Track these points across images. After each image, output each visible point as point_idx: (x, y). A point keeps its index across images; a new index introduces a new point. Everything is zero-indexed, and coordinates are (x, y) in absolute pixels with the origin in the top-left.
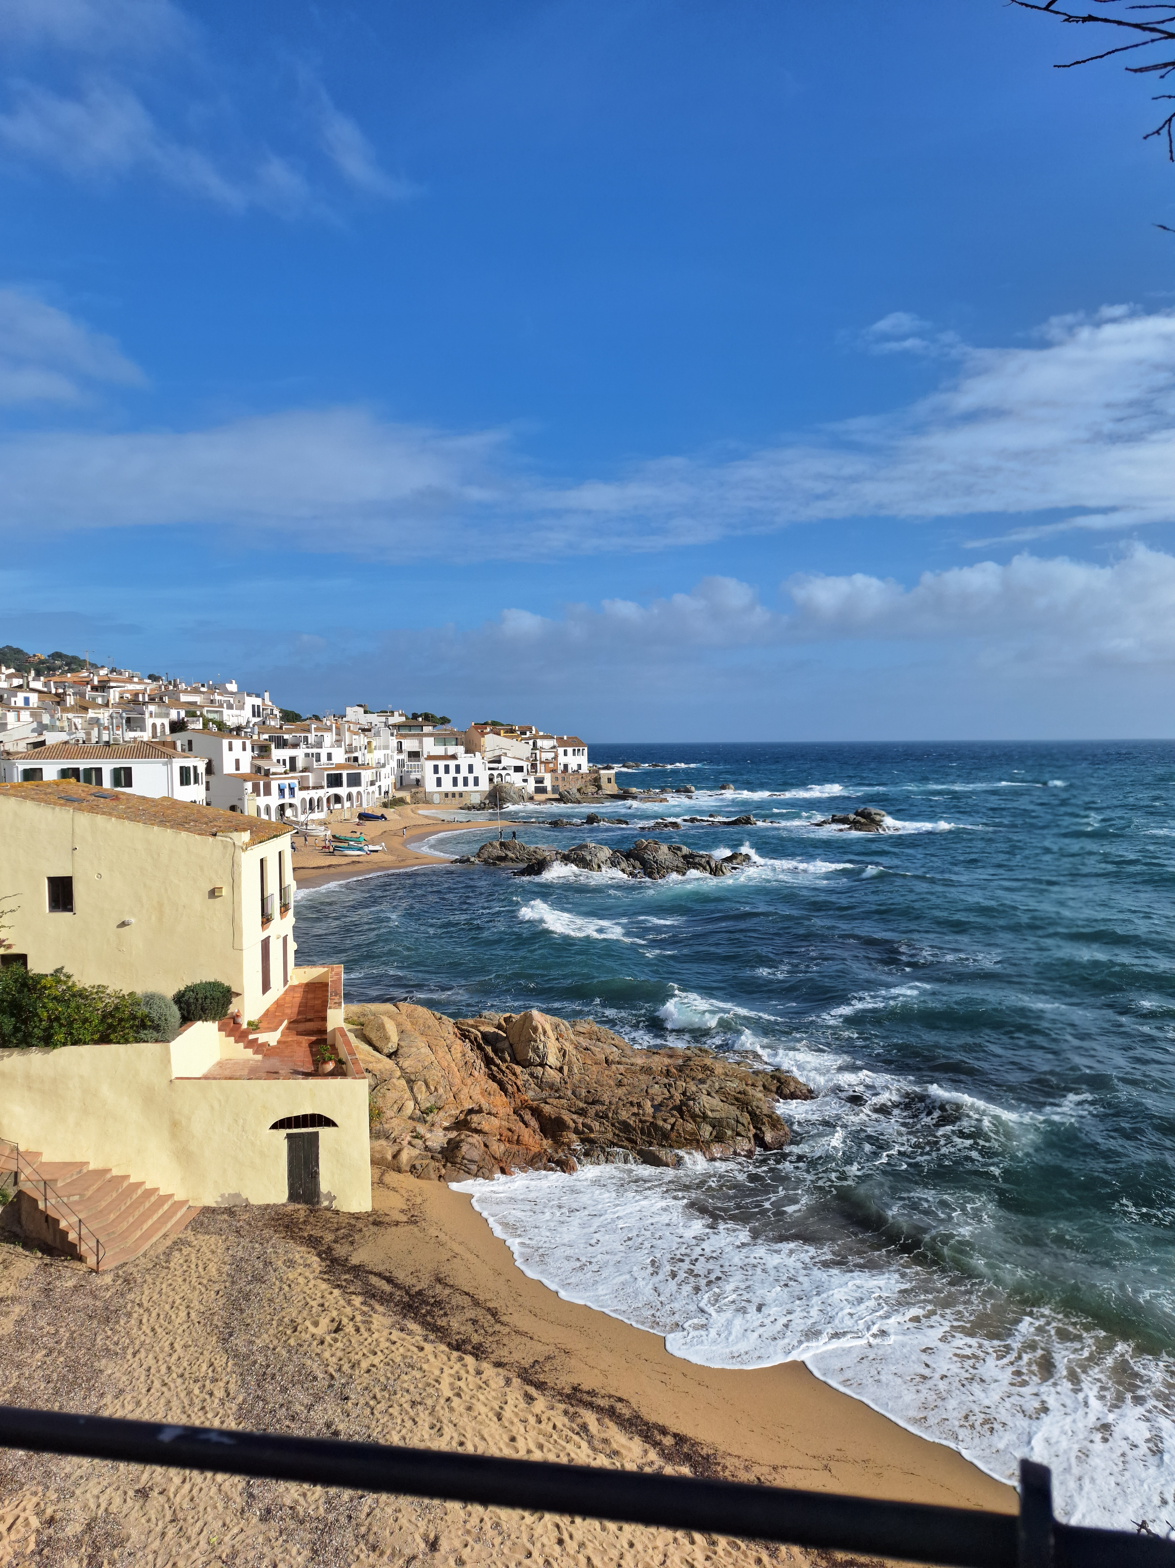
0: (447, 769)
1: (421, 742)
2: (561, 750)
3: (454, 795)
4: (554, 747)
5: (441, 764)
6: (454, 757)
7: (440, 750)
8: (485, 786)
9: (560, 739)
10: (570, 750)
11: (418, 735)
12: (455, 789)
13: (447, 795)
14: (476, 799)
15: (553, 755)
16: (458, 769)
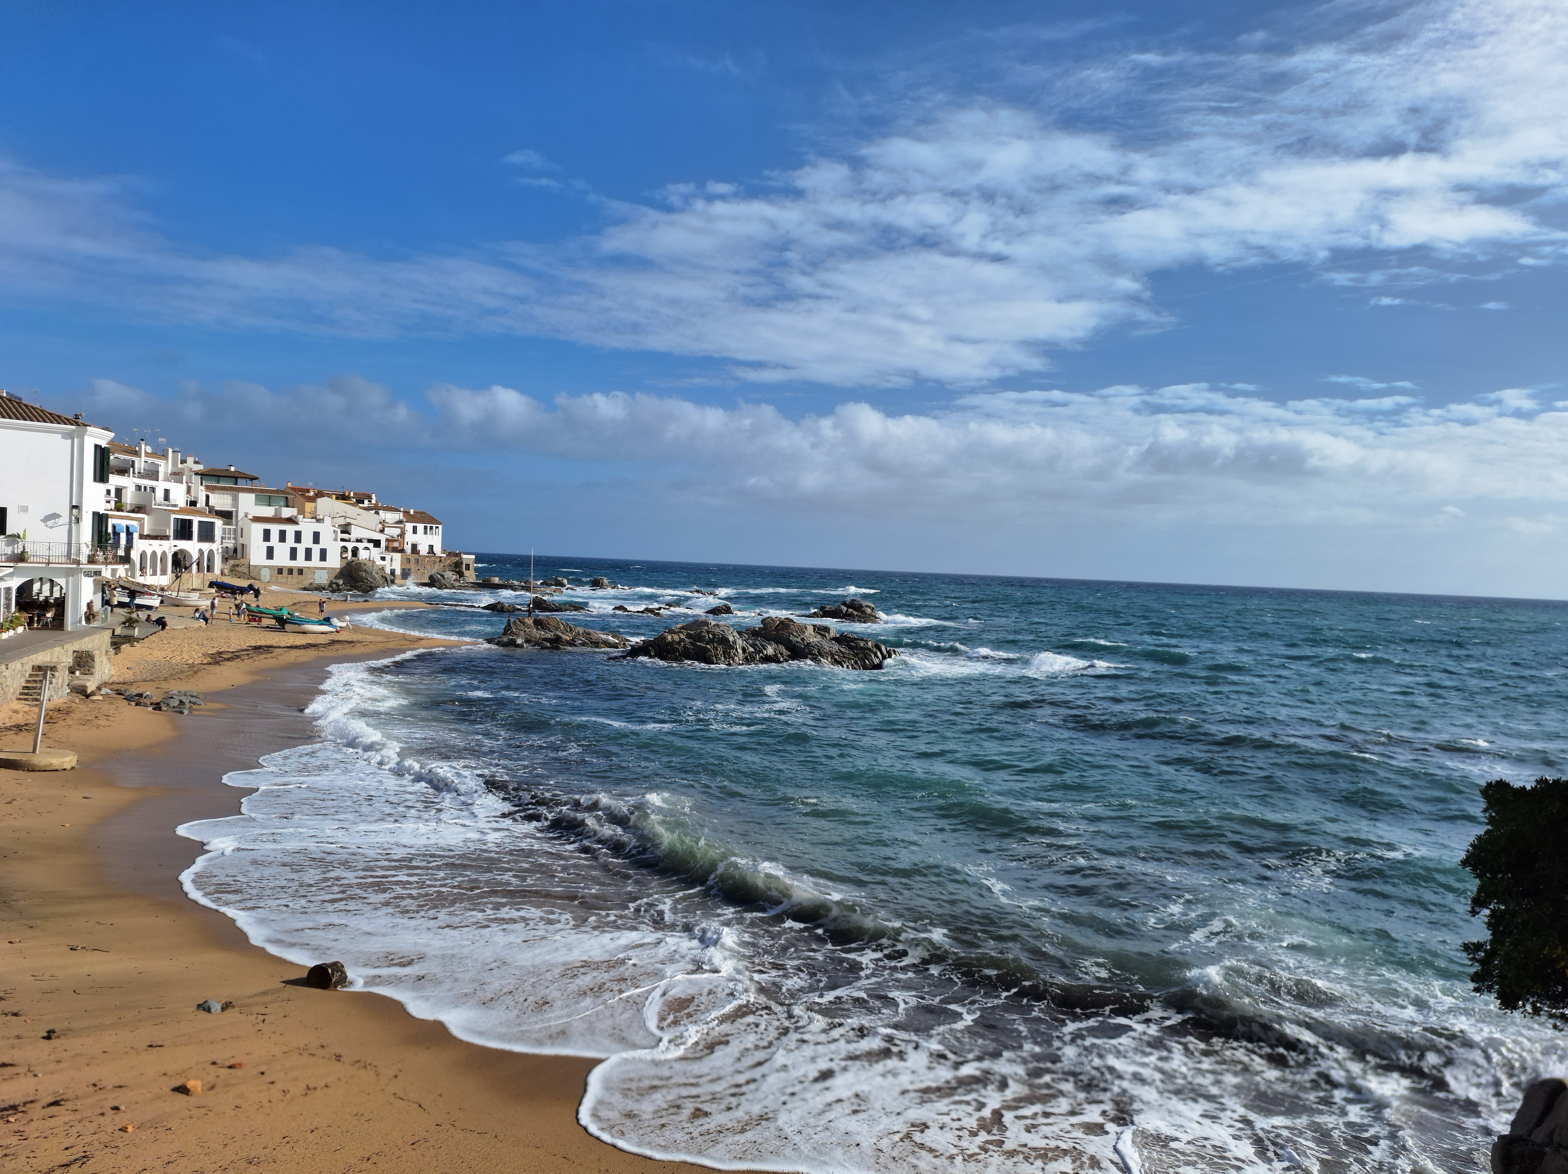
0: (282, 536)
1: (235, 500)
2: (409, 526)
3: (291, 571)
4: (400, 522)
5: (275, 529)
6: (291, 521)
7: (268, 511)
8: (334, 561)
9: (406, 513)
10: (420, 527)
11: (231, 489)
12: (293, 564)
13: (280, 571)
14: (323, 579)
15: (398, 531)
16: (298, 537)
